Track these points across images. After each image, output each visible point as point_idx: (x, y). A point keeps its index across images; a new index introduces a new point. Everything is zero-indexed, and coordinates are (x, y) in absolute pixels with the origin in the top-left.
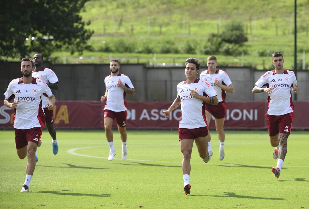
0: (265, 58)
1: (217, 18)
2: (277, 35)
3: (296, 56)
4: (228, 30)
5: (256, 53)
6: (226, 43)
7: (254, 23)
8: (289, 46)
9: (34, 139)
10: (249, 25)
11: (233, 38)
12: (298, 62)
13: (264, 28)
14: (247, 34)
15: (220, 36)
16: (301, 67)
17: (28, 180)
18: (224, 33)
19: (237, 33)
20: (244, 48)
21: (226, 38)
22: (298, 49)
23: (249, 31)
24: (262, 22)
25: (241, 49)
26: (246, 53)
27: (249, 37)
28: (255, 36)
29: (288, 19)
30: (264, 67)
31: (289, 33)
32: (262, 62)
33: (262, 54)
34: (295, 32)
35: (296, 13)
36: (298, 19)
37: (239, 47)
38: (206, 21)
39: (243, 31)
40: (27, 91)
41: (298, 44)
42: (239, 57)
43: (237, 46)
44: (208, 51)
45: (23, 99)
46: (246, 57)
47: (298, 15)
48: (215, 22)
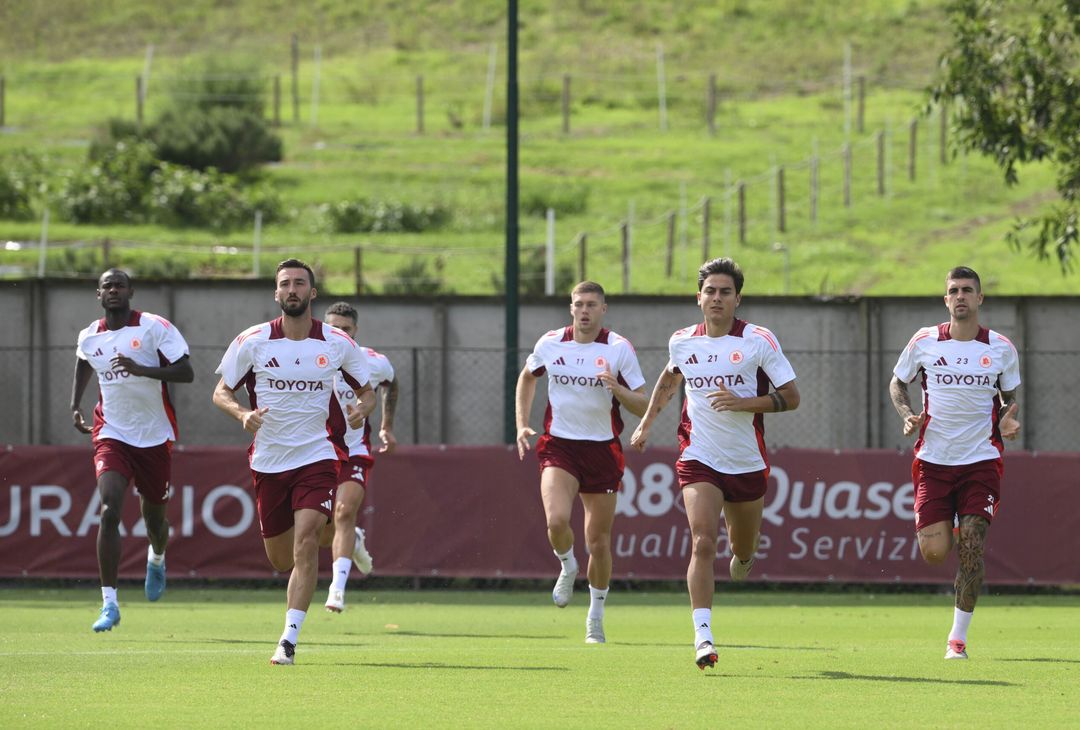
0: (364, 241)
1: (133, 49)
2: (421, 128)
3: (512, 233)
4: (186, 106)
5: (320, 216)
6: (177, 166)
7: (312, 72)
8: (479, 183)
9: (323, 505)
10: (286, 79)
11: (209, 145)
12: (524, 258)
13: (361, 96)
14: (277, 123)
15: (150, 134)
16: (541, 283)
17: (294, 626)
18: (167, 117)
19: (233, 118)
20: (262, 193)
21: (180, 146)
22: (524, 195)
23: (286, 113)
24: (349, 68)
25: (247, 197)
26: (271, 215)
27: (289, 139)
28: (318, 134)
29: (472, 53)
30: (359, 285)
31: (478, 122)
32: (350, 258)
33: (350, 222)
34: (512, 117)
35: (514, 26)
36: (523, 56)
37: (237, 187)
38: (82, 64)
39: (258, 108)
40: (298, 363)
41: (524, 174)
42: (236, 237)
43: (230, 180)
44: (89, 204)
45: (287, 387)
46: (273, 235)
47: (522, 34)
48: (124, 67)
